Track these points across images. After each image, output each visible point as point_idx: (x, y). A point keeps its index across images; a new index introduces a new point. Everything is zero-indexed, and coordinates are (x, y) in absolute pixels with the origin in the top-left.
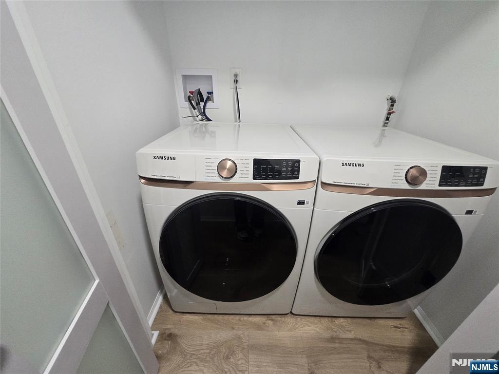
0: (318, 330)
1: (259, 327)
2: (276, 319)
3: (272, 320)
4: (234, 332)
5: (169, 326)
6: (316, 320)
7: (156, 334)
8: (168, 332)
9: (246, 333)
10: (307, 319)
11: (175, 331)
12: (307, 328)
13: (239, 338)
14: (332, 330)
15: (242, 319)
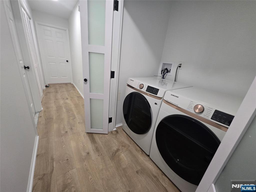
0: (153, 169)
1: (137, 150)
2: (144, 154)
3: (142, 153)
4: (130, 144)
5: (119, 131)
6: (156, 168)
7: (115, 129)
8: (118, 131)
9: (132, 147)
10: (154, 164)
11: (119, 132)
12: (150, 165)
13: (129, 146)
14: (159, 176)
15: (135, 144)
